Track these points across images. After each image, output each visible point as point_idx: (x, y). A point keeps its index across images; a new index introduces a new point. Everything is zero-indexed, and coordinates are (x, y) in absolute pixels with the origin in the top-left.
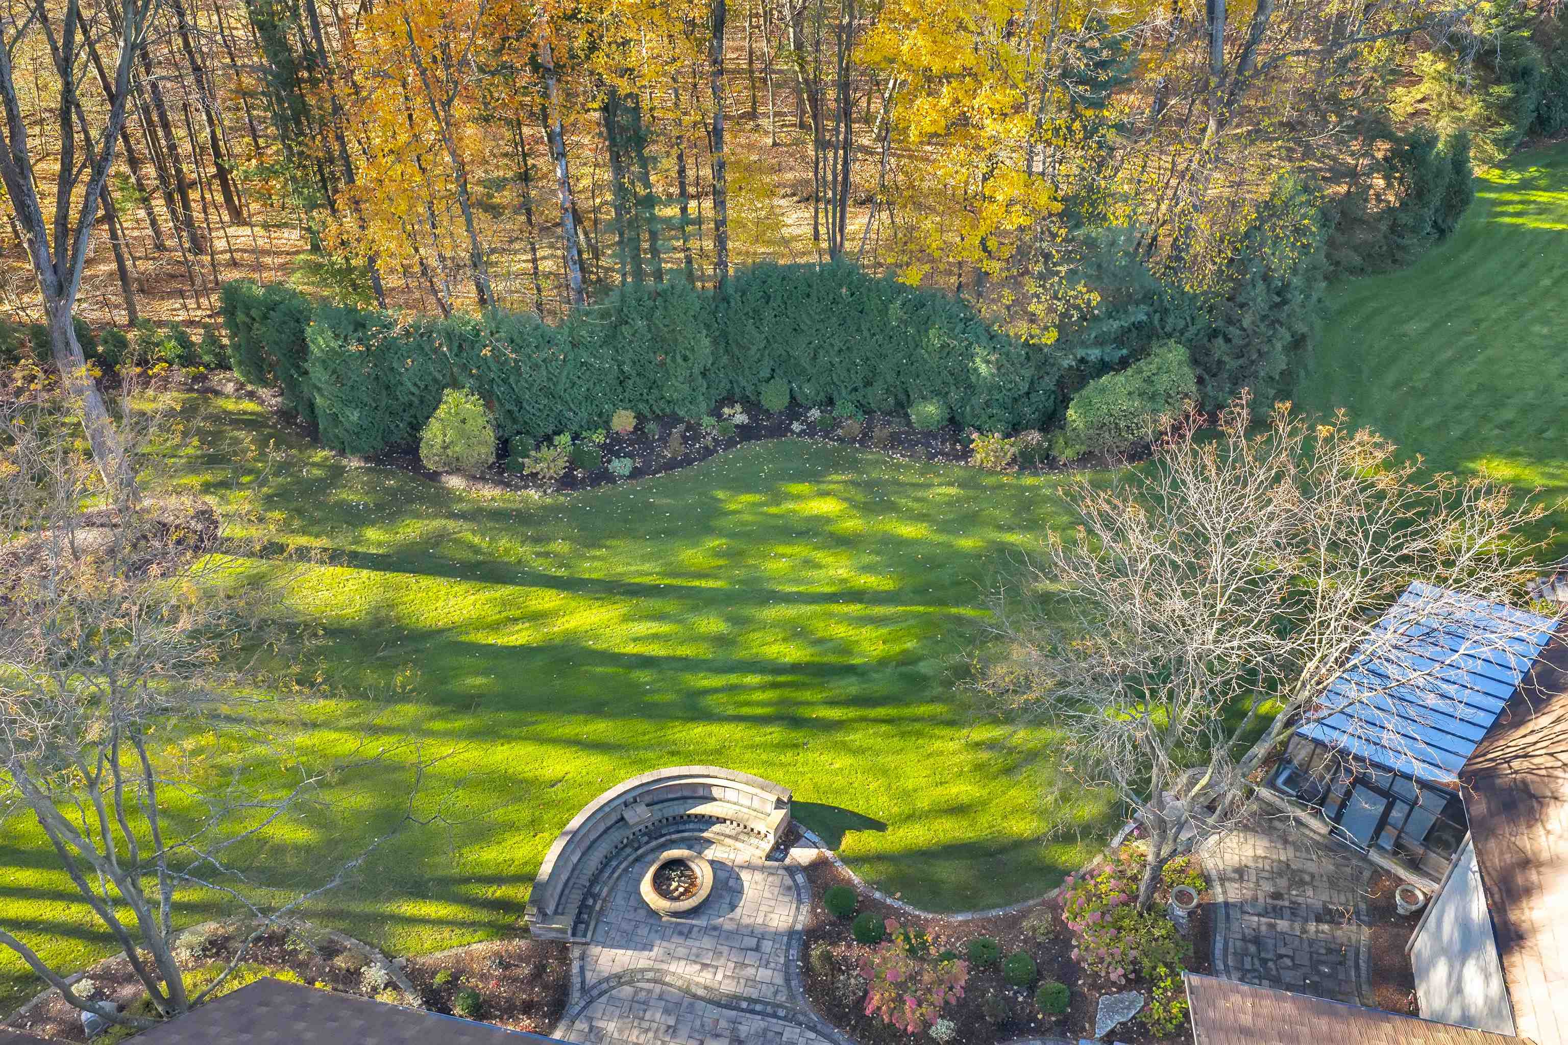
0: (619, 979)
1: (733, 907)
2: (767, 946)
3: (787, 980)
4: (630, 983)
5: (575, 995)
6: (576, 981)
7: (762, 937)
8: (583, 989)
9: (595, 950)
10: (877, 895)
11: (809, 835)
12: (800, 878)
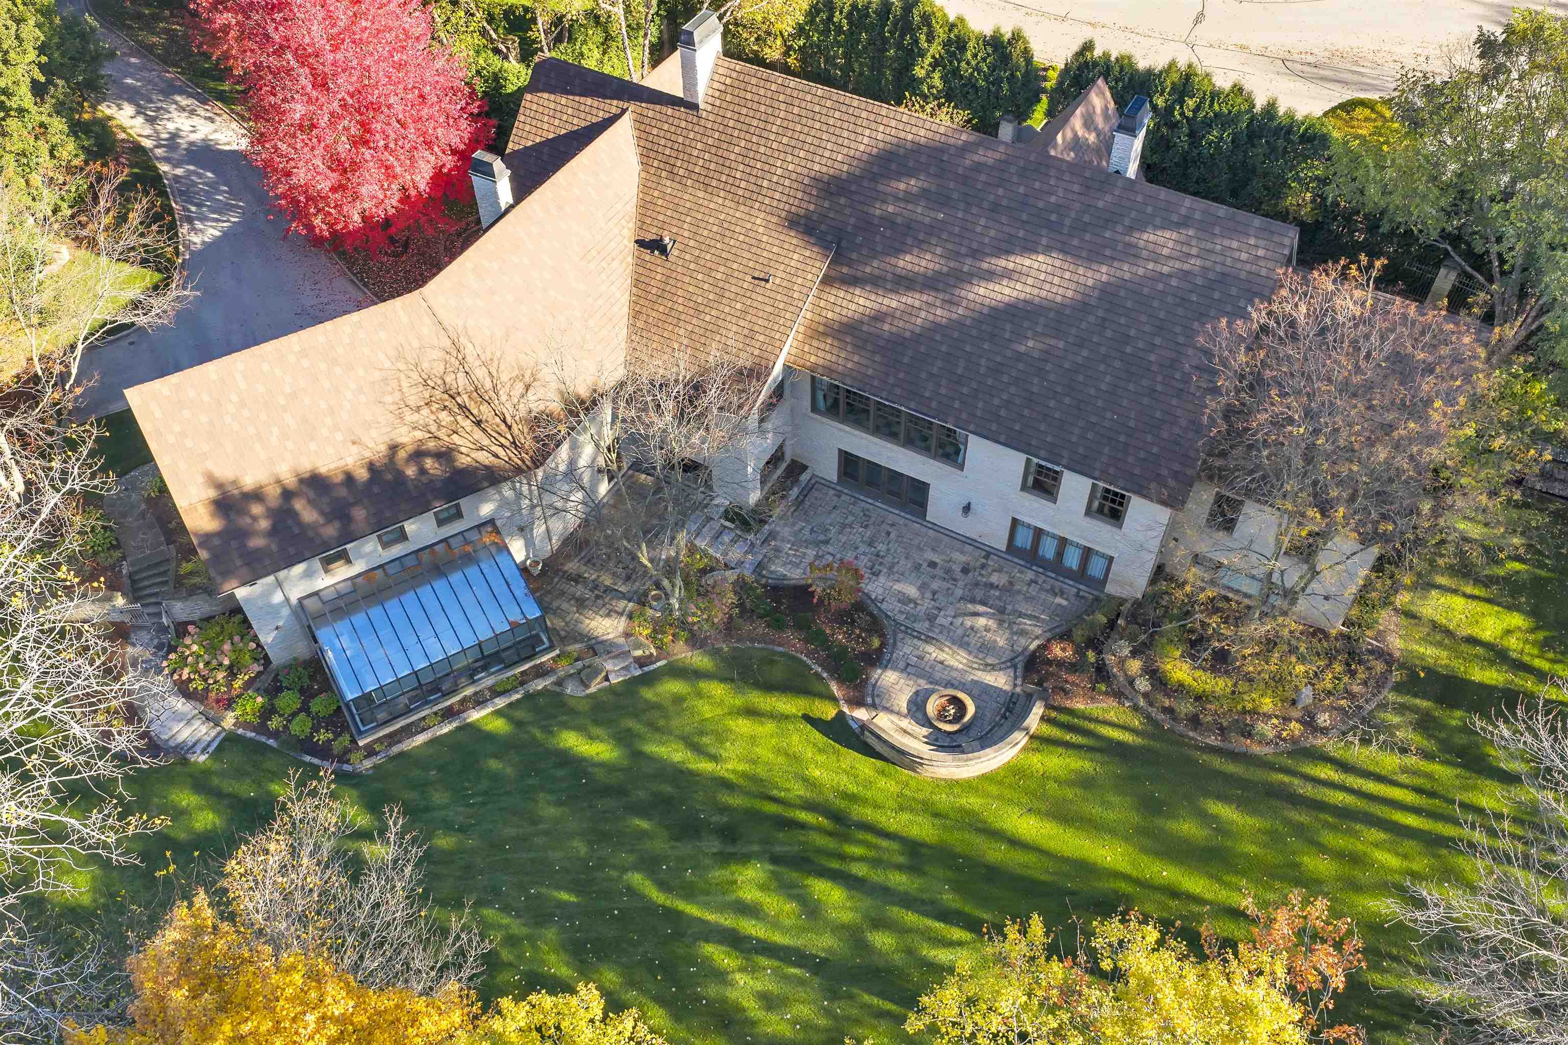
0: (993, 668)
1: (917, 693)
2: (902, 665)
3: (895, 643)
4: (987, 665)
5: (1020, 666)
6: (1019, 672)
7: (903, 671)
8: (1015, 667)
9: (1007, 688)
10: (825, 675)
11: (855, 726)
12: (869, 700)
